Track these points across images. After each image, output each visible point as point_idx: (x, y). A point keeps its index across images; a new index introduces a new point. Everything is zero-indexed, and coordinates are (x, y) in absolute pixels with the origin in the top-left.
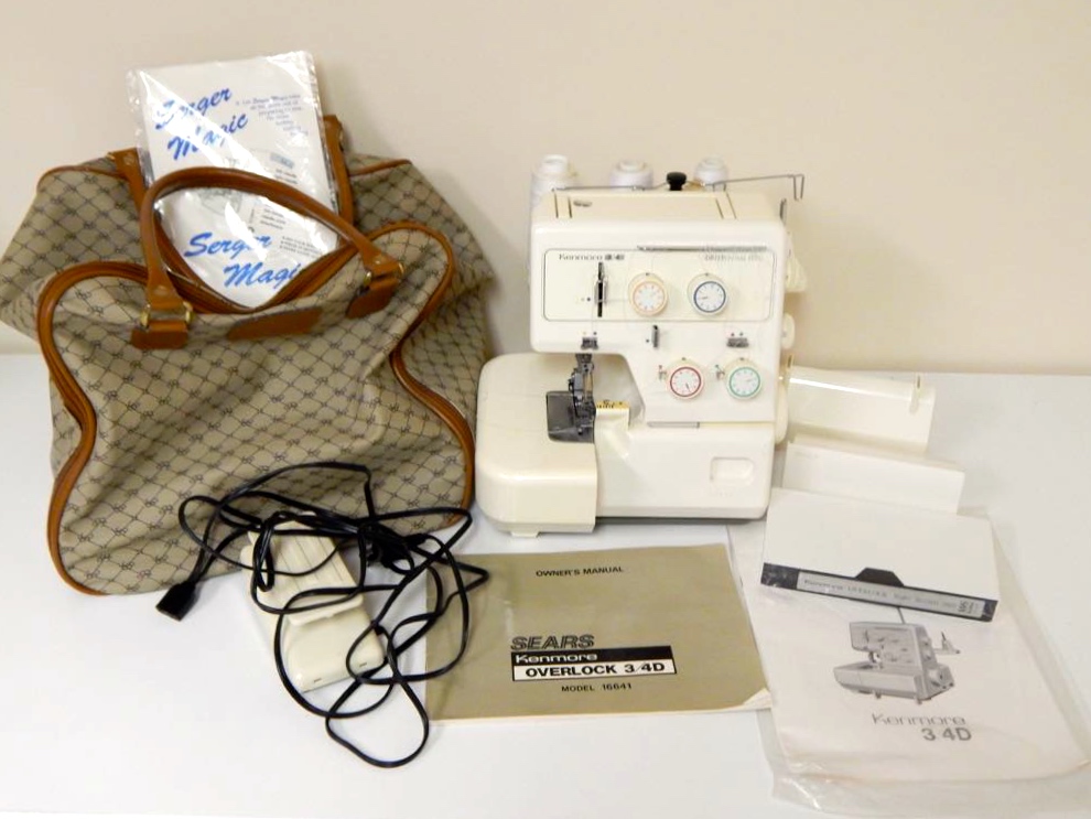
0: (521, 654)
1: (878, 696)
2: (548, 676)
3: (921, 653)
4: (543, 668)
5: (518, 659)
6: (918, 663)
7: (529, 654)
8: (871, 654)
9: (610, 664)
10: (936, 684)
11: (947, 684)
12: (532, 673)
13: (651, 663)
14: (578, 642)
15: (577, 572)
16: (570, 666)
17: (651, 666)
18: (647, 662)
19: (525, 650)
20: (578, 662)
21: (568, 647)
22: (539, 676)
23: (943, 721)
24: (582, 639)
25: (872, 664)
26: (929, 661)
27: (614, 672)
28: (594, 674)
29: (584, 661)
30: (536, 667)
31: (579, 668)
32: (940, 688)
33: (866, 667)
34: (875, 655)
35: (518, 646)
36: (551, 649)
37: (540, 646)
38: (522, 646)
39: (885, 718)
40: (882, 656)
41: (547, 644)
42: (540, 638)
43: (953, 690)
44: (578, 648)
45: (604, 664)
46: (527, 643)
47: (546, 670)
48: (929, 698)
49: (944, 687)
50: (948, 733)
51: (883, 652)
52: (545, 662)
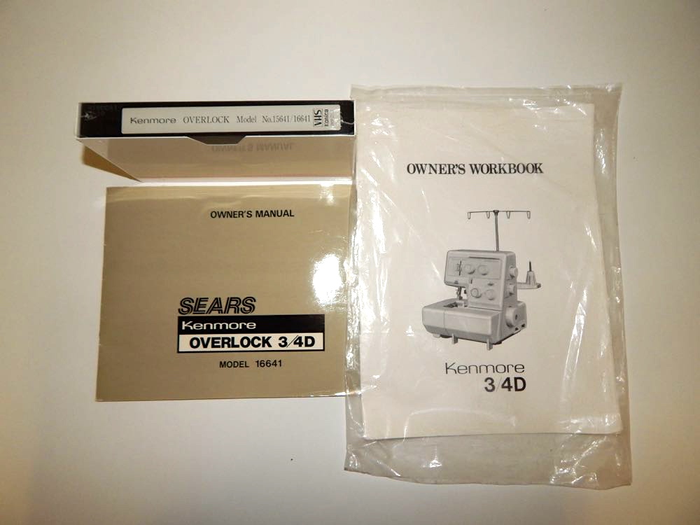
0: (187, 319)
1: (456, 341)
2: (209, 348)
3: (505, 288)
4: (205, 337)
5: (184, 325)
6: (499, 301)
7: (196, 320)
8: (460, 290)
9: (266, 336)
10: (510, 326)
11: (519, 326)
12: (195, 343)
13: (303, 335)
14: (241, 306)
15: (249, 215)
16: (230, 336)
17: (303, 341)
18: (300, 335)
19: (191, 315)
20: (238, 331)
21: (231, 313)
22: (201, 348)
23: (506, 369)
24: (245, 302)
25: (458, 302)
26: (510, 297)
27: (270, 346)
28: (251, 348)
29: (245, 330)
30: (199, 336)
31: (238, 338)
32: (513, 330)
33: (452, 305)
34: (463, 290)
35: (185, 309)
36: (215, 313)
37: (205, 311)
38: (190, 309)
39: (455, 367)
40: (468, 291)
41: (212, 309)
42: (206, 299)
43: (523, 331)
44: (241, 314)
45: (260, 336)
46: (193, 305)
47: (209, 339)
48: (500, 343)
49: (517, 329)
50: (507, 385)
51: (471, 286)
52: (208, 331)
